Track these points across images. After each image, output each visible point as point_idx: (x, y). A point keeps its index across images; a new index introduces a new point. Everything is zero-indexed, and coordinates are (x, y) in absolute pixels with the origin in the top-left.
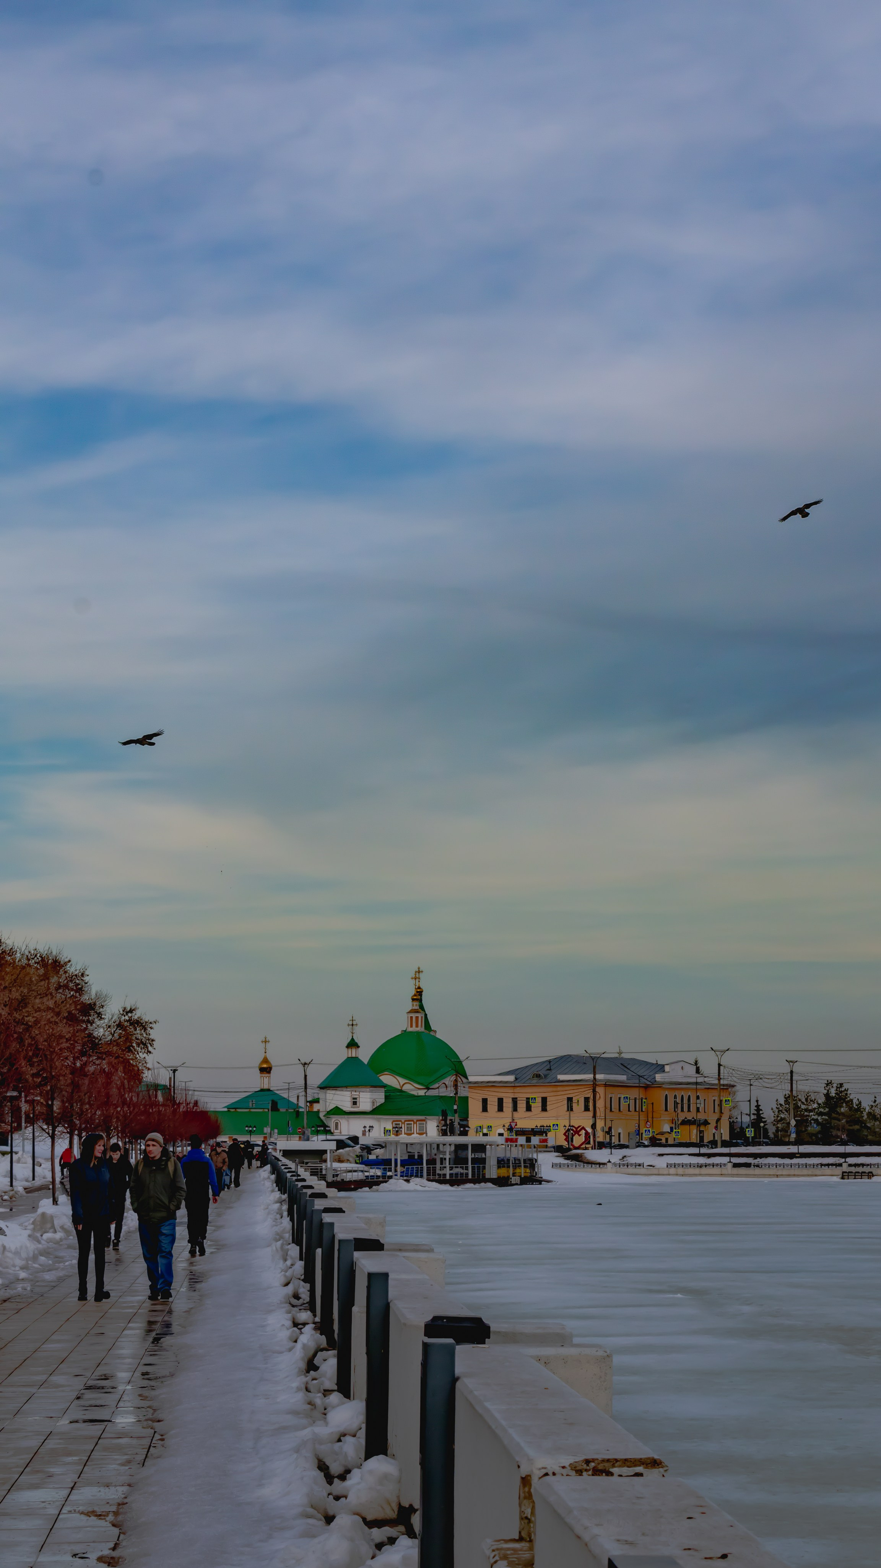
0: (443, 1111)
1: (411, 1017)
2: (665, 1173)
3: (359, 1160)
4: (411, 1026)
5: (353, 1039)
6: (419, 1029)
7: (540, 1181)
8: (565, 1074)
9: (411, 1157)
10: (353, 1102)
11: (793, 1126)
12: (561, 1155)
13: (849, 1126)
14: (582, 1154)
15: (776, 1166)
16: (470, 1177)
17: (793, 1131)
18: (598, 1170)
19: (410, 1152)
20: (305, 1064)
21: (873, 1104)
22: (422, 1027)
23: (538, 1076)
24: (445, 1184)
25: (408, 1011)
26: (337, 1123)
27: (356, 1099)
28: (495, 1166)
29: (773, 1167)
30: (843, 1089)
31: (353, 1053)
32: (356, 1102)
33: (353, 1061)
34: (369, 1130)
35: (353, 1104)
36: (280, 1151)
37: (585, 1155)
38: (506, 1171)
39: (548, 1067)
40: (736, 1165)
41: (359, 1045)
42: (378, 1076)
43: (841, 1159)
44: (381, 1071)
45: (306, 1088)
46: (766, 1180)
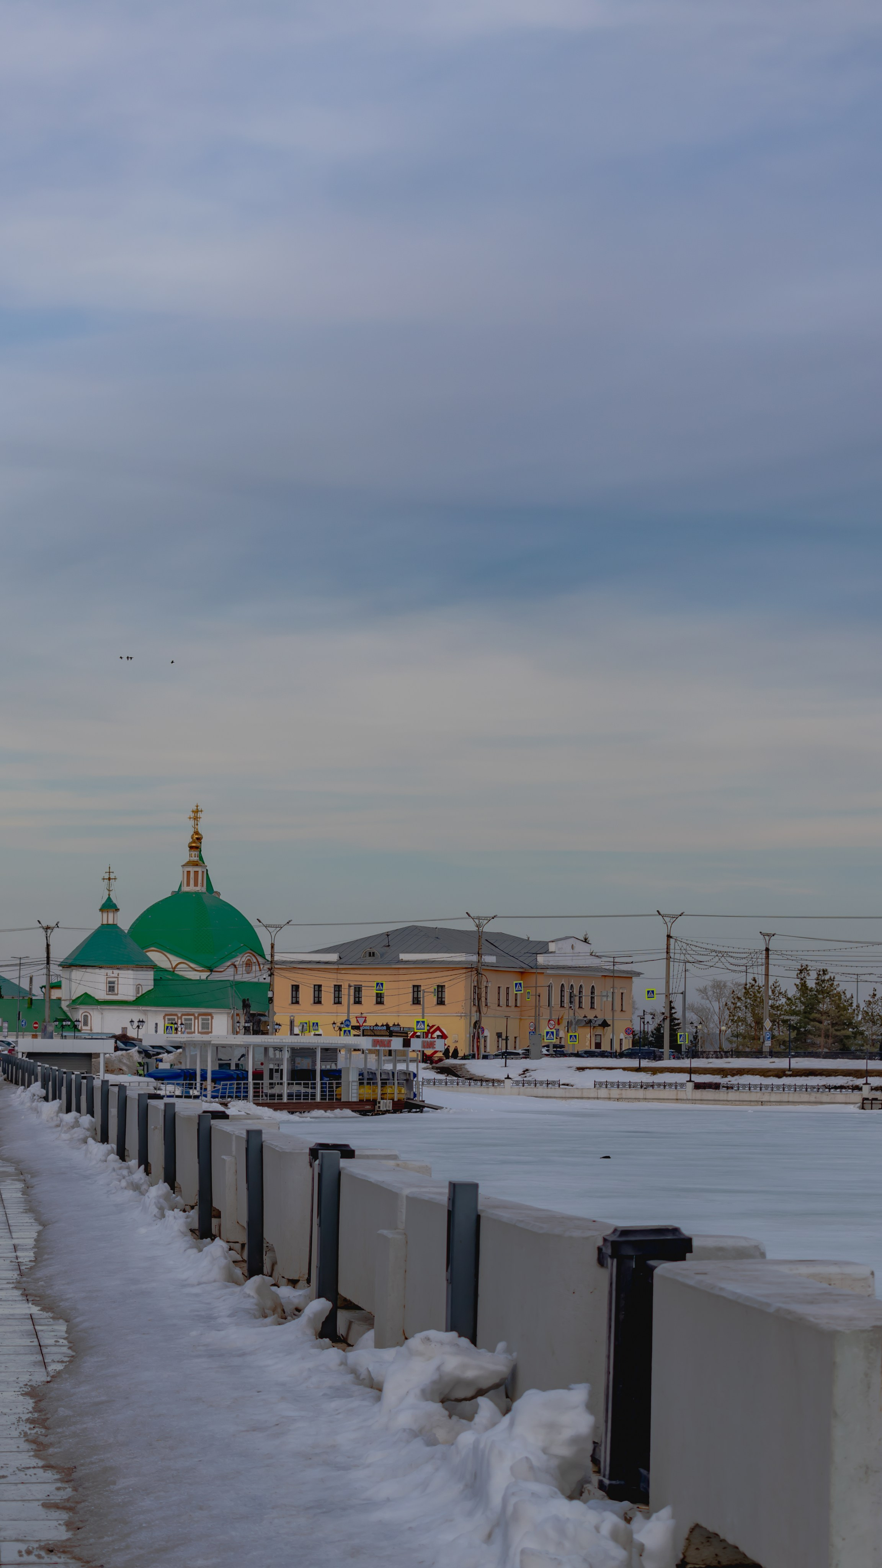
0: (244, 1001)
1: (189, 872)
2: (592, 1095)
3: (143, 1070)
4: (188, 885)
5: (109, 899)
6: (198, 888)
7: (420, 1107)
8: (410, 953)
9: (225, 1066)
10: (110, 987)
11: (768, 1029)
12: (431, 1066)
13: (836, 1030)
14: (461, 1065)
15: (761, 1088)
16: (318, 1098)
17: (767, 1037)
18: (492, 1089)
19: (221, 1060)
20: (48, 928)
21: (871, 1000)
22: (203, 886)
23: (372, 954)
24: (281, 1109)
25: (184, 864)
26: (87, 1016)
27: (113, 983)
28: (355, 1084)
29: (755, 1089)
30: (827, 977)
31: (109, 918)
32: (113, 987)
33: (107, 932)
34: (138, 1027)
35: (110, 991)
36: (23, 1053)
37: (467, 1067)
38: (370, 1091)
39: (386, 943)
40: (698, 1086)
41: (118, 907)
42: (144, 951)
43: (855, 1079)
44: (146, 947)
45: (48, 963)
46: (750, 1109)
